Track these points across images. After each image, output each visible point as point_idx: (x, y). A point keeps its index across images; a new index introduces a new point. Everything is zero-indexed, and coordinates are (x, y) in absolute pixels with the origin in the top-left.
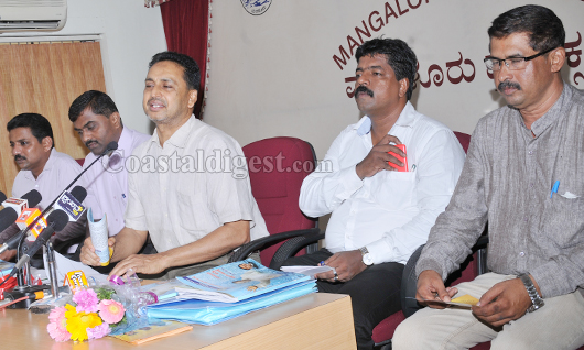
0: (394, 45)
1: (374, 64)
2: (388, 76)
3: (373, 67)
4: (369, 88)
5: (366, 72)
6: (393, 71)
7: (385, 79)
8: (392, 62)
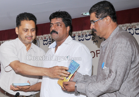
0: (64, 14)
1: (57, 22)
2: (63, 26)
3: (57, 23)
4: (56, 31)
5: (54, 25)
6: (64, 24)
7: (61, 27)
8: (64, 21)
